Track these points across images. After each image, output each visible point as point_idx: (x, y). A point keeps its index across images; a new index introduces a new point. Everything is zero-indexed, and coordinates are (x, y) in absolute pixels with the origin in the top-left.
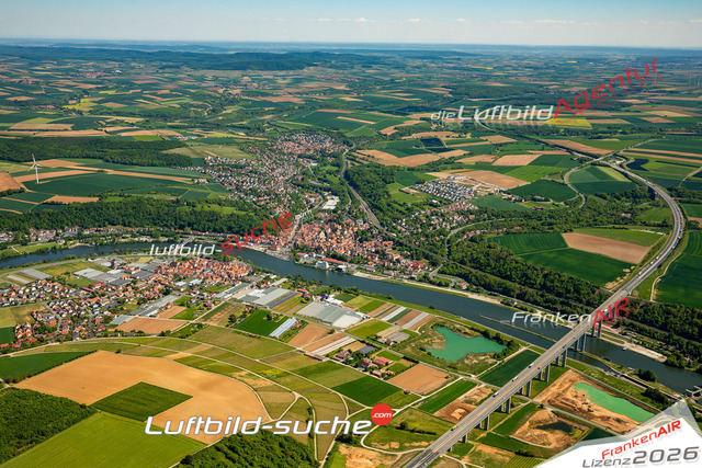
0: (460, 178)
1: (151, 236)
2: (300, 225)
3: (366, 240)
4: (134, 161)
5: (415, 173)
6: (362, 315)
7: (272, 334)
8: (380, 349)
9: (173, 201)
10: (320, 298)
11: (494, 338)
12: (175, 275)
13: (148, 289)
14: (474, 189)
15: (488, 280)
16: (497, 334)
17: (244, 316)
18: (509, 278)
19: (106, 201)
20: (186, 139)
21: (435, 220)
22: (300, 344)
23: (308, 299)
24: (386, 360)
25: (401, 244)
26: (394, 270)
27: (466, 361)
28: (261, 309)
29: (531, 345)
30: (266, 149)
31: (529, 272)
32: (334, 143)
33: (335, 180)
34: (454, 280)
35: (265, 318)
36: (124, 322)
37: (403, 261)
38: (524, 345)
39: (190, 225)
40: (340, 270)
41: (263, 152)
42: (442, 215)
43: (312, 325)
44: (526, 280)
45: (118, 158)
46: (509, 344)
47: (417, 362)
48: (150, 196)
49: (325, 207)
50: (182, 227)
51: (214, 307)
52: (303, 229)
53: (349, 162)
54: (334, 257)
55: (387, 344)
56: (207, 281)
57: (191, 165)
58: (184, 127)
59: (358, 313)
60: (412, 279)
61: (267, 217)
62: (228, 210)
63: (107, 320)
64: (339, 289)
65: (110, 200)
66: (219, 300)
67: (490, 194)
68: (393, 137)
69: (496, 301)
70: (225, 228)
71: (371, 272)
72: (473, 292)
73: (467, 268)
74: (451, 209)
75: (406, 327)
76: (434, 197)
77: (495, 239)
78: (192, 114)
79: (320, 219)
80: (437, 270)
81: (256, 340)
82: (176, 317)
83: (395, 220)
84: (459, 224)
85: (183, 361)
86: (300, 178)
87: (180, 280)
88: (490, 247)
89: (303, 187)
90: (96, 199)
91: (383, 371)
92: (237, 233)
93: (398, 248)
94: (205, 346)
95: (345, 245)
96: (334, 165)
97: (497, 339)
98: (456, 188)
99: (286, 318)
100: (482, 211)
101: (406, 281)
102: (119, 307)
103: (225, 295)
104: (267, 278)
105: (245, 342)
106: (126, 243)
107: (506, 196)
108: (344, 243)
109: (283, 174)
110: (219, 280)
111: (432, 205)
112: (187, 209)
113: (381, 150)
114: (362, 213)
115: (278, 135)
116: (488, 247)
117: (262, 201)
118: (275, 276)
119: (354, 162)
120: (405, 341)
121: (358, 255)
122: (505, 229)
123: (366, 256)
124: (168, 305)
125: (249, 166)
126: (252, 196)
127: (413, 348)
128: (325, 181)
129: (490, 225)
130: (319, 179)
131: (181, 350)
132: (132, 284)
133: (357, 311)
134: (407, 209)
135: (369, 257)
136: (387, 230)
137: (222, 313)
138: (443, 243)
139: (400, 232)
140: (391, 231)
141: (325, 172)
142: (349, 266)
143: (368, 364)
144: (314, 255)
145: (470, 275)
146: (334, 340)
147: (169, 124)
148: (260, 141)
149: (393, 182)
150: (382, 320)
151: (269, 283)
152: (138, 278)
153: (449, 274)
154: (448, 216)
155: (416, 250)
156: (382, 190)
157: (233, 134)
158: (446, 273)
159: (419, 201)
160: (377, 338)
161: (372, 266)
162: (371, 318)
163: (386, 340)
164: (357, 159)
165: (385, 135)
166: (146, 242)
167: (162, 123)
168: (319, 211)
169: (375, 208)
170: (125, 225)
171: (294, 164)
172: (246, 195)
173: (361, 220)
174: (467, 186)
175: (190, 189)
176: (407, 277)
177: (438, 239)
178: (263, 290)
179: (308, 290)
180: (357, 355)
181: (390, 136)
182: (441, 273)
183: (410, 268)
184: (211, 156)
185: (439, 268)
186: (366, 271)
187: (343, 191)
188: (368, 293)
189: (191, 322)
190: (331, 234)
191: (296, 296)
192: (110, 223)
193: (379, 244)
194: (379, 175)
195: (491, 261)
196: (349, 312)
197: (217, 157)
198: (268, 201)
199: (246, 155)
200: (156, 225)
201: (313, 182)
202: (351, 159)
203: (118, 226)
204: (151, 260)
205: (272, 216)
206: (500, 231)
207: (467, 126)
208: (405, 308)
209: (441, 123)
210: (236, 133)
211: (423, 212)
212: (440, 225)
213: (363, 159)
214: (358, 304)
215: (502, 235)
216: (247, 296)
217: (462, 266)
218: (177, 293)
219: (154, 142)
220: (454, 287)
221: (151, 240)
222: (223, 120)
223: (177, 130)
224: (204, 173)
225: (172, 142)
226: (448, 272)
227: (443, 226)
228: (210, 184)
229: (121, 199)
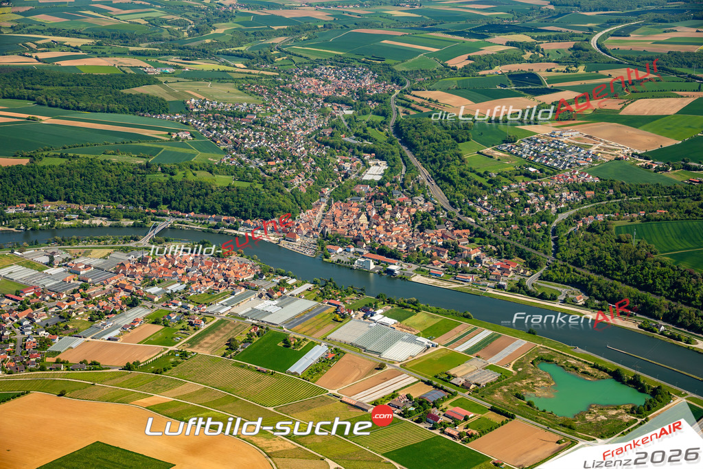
0: (571, 134)
1: (109, 217)
2: (329, 203)
3: (430, 227)
4: (82, 104)
5: (501, 127)
6: (426, 341)
7: (292, 369)
8: (454, 394)
9: (141, 167)
10: (361, 314)
11: (630, 382)
12: (146, 277)
13: (105, 298)
14: (593, 150)
15: (617, 292)
16: (635, 376)
17: (249, 340)
18: (651, 289)
19: (40, 164)
20: (158, 71)
21: (533, 199)
22: (333, 386)
23: (344, 317)
24: (464, 412)
25: (482, 235)
26: (473, 273)
27: (588, 417)
28: (273, 329)
29: (690, 395)
30: (277, 88)
31: (684, 280)
32: (378, 80)
33: (381, 136)
34: (564, 290)
35: (281, 344)
36: (70, 347)
37: (486, 260)
38: (680, 394)
39: (166, 201)
40: (391, 272)
41: (272, 94)
42: (544, 191)
43: (350, 356)
44: (678, 292)
45: (56, 99)
46: (655, 392)
47: (512, 417)
48: (107, 157)
49: (367, 177)
50: (154, 205)
51: (204, 326)
52: (334, 209)
53: (401, 109)
54: (382, 252)
55: (465, 387)
56: (194, 286)
57: (166, 111)
59: (420, 339)
60: (500, 287)
61: (281, 191)
62: (222, 180)
63: (44, 343)
64: (390, 302)
65: (46, 162)
66: (212, 316)
67: (618, 159)
68: (466, 70)
69: (630, 325)
70: (218, 207)
71: (437, 277)
72: (594, 309)
73: (585, 273)
74: (557, 181)
75: (493, 361)
76: (532, 163)
77: (628, 229)
78: (165, 35)
80: (537, 274)
81: (267, 378)
82: (147, 341)
83: (472, 197)
84: (571, 206)
85: (159, 409)
86: (328, 132)
87: (152, 285)
88: (619, 240)
89: (332, 146)
90: (25, 162)
91: (460, 429)
92: (236, 214)
93: (478, 240)
94: (192, 387)
95: (398, 234)
96: (378, 114)
97: (636, 383)
98: (565, 150)
99: (312, 345)
100: (606, 185)
101: (490, 291)
102: (62, 324)
103: (221, 309)
104: (282, 284)
105: (251, 380)
106: (71, 227)
107: (642, 162)
108: (396, 231)
109: (303, 127)
110: (211, 285)
111: (527, 175)
112: (162, 178)
113: (448, 90)
114: (421, 186)
115: (294, 68)
116: (617, 241)
117: (272, 166)
118: (294, 281)
119: (408, 110)
120: (492, 383)
121: (418, 249)
122: (642, 214)
123: (429, 252)
124: (135, 321)
125: (252, 113)
126: (257, 159)
127: (505, 394)
128: (365, 138)
129: (618, 206)
130: (356, 135)
131: (156, 391)
132: (81, 290)
133: (418, 335)
134: (490, 182)
135: (435, 254)
136: (461, 213)
137: (217, 336)
138: (546, 233)
139: (479, 216)
140: (466, 215)
141: (364, 124)
142: (405, 266)
143: (437, 418)
144: (352, 250)
145: (590, 283)
146: (386, 380)
147: (131, 49)
148: (267, 76)
149: (468, 140)
150: (456, 349)
151: (285, 291)
152: (90, 280)
153: (556, 281)
154: (553, 192)
155: (505, 244)
156: (452, 152)
157: (228, 65)
158: (551, 280)
159: (507, 169)
160: (449, 377)
161: (438, 268)
162: (440, 347)
163: (463, 381)
164: (413, 105)
165: (454, 68)
166: (101, 226)
167: (122, 48)
168: (358, 183)
169: (441, 179)
170: (69, 201)
171: (319, 111)
172: (249, 158)
173: (421, 197)
174: (582, 147)
175: (165, 148)
176: (492, 284)
177: (538, 226)
178: (276, 302)
179: (344, 303)
180: (421, 403)
181: (461, 70)
182: (544, 280)
183: (496, 272)
184: (195, 98)
185: (541, 271)
186: (430, 274)
187: (393, 153)
188: (434, 309)
189: (171, 348)
190: (376, 217)
191: (326, 312)
192: (46, 198)
193: (448, 233)
194: (446, 128)
195: (623, 262)
196: (405, 337)
197: (205, 100)
198: (282, 167)
199: (247, 97)
200: (115, 201)
201: (347, 139)
202: (403, 105)
203: (58, 203)
204: (109, 254)
205: (288, 190)
206: (635, 215)
207: (579, 54)
208: (490, 332)
209: (537, 50)
210: (232, 64)
211: (514, 186)
212: (542, 205)
213: (422, 105)
214: (419, 325)
215: (638, 222)
216: (253, 309)
217: (578, 269)
218: (149, 304)
219: (111, 76)
220: (564, 302)
221: (109, 223)
222: (212, 44)
223: (145, 58)
224: (186, 124)
225: (138, 76)
226: (555, 277)
227: (546, 208)
228: (196, 140)
229: (63, 161)
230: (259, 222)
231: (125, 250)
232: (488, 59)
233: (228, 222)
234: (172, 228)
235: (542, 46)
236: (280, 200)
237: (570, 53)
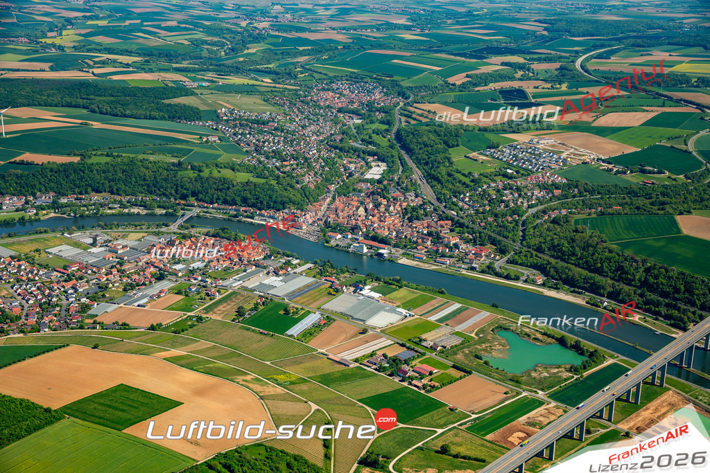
0: (546, 142)
1: (145, 207)
2: (334, 198)
3: (418, 219)
4: (128, 112)
5: (487, 135)
6: (404, 312)
7: (289, 332)
8: (423, 354)
9: (173, 164)
10: (352, 289)
11: (572, 347)
13: (135, 273)
14: (564, 156)
15: (570, 273)
16: (576, 342)
17: (255, 308)
18: (599, 271)
19: (90, 161)
20: (196, 85)
21: (508, 196)
22: (323, 345)
23: (337, 291)
24: (429, 368)
25: (461, 225)
26: (450, 257)
27: (534, 374)
28: (276, 300)
29: (621, 357)
30: (298, 100)
31: (626, 264)
32: (386, 94)
33: (383, 142)
34: (526, 272)
35: (282, 312)
36: (106, 311)
37: (463, 246)
38: (612, 357)
39: (194, 194)
40: (381, 255)
41: (292, 104)
42: (518, 189)
43: (339, 323)
44: (621, 274)
45: (107, 108)
46: (592, 355)
47: (470, 373)
48: (145, 156)
49: (368, 176)
50: (184, 197)
51: (218, 297)
52: (337, 202)
53: (403, 119)
54: (374, 238)
55: (433, 348)
56: (212, 264)
57: (200, 119)
58: (194, 71)
59: (399, 310)
61: (292, 187)
62: (242, 177)
63: (85, 308)
64: (378, 279)
65: (94, 160)
66: (226, 288)
67: (585, 163)
68: (463, 86)
69: (579, 301)
70: (238, 199)
71: (420, 259)
72: (551, 287)
74: (530, 181)
75: (459, 328)
76: (510, 166)
77: (585, 221)
78: (205, 54)
79: (360, 191)
80: (505, 259)
81: (268, 339)
82: (170, 308)
83: (456, 194)
84: (540, 202)
85: (175, 360)
86: (339, 138)
87: (178, 263)
88: (576, 231)
89: (341, 150)
90: (76, 159)
91: (425, 381)
92: (253, 206)
93: (457, 229)
94: (203, 344)
95: (389, 225)
96: (383, 123)
97: (577, 348)
98: (540, 155)
99: (309, 312)
100: (572, 184)
101: (464, 272)
102: (100, 293)
103: (234, 283)
104: (288, 263)
105: (256, 341)
106: (113, 215)
107: (605, 166)
108: (389, 221)
109: (317, 133)
110: (227, 264)
111: (505, 175)
112: (191, 174)
113: (446, 103)
114: (414, 184)
115: (314, 83)
116: (574, 231)
117: (287, 166)
118: (298, 261)
119: (410, 120)
120: (456, 346)
121: (406, 237)
122: (599, 209)
123: (415, 239)
124: (161, 292)
125: (273, 121)
126: (274, 160)
127: (466, 355)
128: (370, 143)
129: (581, 203)
130: (363, 140)
131: (173, 347)
132: (118, 266)
133: (398, 307)
134: (472, 181)
135: (420, 241)
136: (445, 207)
137: (229, 305)
138: (516, 225)
139: (461, 210)
140: (450, 209)
141: (370, 131)
142: (393, 250)
143: (406, 373)
144: (350, 236)
145: (548, 267)
146: (367, 342)
147: (175, 65)
148: (290, 90)
149: (458, 146)
150: (429, 319)
151: (289, 269)
152: (126, 258)
153: (521, 265)
154: (525, 190)
155: (480, 233)
156: (443, 155)
157: (257, 80)
158: (517, 264)
159: (489, 171)
160: (421, 341)
161: (422, 252)
162: (416, 317)
163: (432, 344)
164: (414, 116)
165: (454, 85)
166: (138, 214)
167: (166, 65)
168: (360, 181)
169: (431, 178)
170: (112, 193)
171: (332, 120)
172: (267, 158)
173: (412, 194)
174: (554, 152)
175: (196, 149)
176: (466, 267)
177: (510, 219)
178: (281, 278)
179: (339, 280)
180: (394, 361)
181: (459, 86)
182: (511, 263)
183: (471, 256)
184: (225, 107)
185: (509, 256)
186: (414, 257)
187: (392, 156)
188: (414, 286)
189: (189, 314)
190: (372, 210)
191: (323, 287)
192: (93, 190)
193: (433, 224)
194: (439, 136)
195: (577, 249)
196: (387, 308)
197: (234, 110)
198: (295, 166)
199: (270, 108)
200: (151, 194)
201: (354, 144)
202: (406, 116)
203: (103, 194)
204: (143, 237)
205: (299, 186)
206: (594, 210)
207: (564, 74)
208: (460, 305)
209: (528, 70)
210: (260, 79)
211: (493, 185)
212: (515, 201)
213: (422, 115)
214: (400, 299)
215: (594, 216)
216: (261, 284)
217: (539, 255)
218: (174, 278)
219: (154, 88)
220: (526, 281)
221: (145, 212)
222: (245, 61)
223: (185, 73)
224: (216, 129)
225: (177, 89)
226: (520, 261)
227: (519, 203)
228: (223, 143)
229: (108, 159)
230: (271, 212)
231: (157, 234)
232: (483, 77)
233: (246, 212)
234: (198, 216)
235: (532, 66)
236: (291, 194)
237: (557, 72)
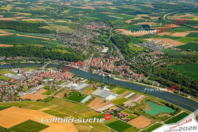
0: (157, 41)
1: (34, 61)
2: (93, 58)
3: (119, 65)
4: (28, 31)
5: (139, 39)
6: (117, 95)
7: (81, 102)
8: (124, 109)
9: (43, 48)
10: (100, 88)
11: (170, 107)
12: (43, 77)
13: (32, 82)
14: (163, 46)
15: (168, 83)
16: (172, 105)
17: (70, 94)
18: (177, 82)
19: (16, 46)
20: (48, 22)
21: (147, 58)
22: (93, 106)
23: (96, 88)
24: (127, 114)
25: (133, 67)
26: (130, 77)
27: (159, 116)
28: (77, 91)
29: (186, 110)
30: (80, 28)
31: (185, 80)
32: (107, 26)
33: (107, 41)
34: (154, 82)
35: (79, 95)
36: (23, 95)
37: (134, 74)
38: (183, 110)
39: (49, 57)
40: (109, 77)
41: (78, 29)
42: (150, 56)
43: (97, 99)
44: (184, 83)
45: (21, 29)
46: (177, 109)
47: (139, 115)
48: (34, 45)
49: (103, 51)
50: (46, 58)
51: (58, 90)
52: (94, 60)
53: (113, 34)
54: (106, 71)
55: (127, 107)
56: (56, 80)
57: (50, 33)
58: (48, 18)
59: (116, 94)
60: (137, 81)
61: (80, 55)
62: (64, 52)
63: (16, 94)
64: (108, 85)
65: (18, 46)
66: (60, 87)
67: (169, 48)
68: (130, 24)
69: (171, 92)
70: (63, 59)
71: (121, 78)
72: (162, 87)
73: (160, 78)
74: (153, 53)
75: (135, 101)
76: (147, 49)
77: (171, 66)
78: (51, 13)
79: (101, 56)
80: (147, 78)
81: (75, 104)
82: (43, 94)
83: (131, 57)
84: (157, 60)
85: (46, 111)
86: (93, 39)
87: (45, 79)
88: (169, 69)
89: (94, 43)
90: (12, 46)
91: (125, 118)
92: (68, 61)
93: (132, 69)
94: (55, 106)
95: (111, 67)
96: (106, 35)
97: (172, 107)
98: (156, 45)
99: (87, 95)
100: (166, 55)
101: (135, 82)
102: (21, 89)
103: (63, 86)
104: (80, 79)
105: (71, 105)
106: (24, 63)
107: (176, 49)
108: (110, 66)
109: (86, 38)
110: (61, 79)
111: (145, 52)
112: (48, 51)
113: (125, 29)
114: (117, 54)
115: (84, 22)
116: (168, 70)
117: (78, 48)
118: (83, 78)
119: (115, 34)
120: (134, 106)
121: (116, 71)
122: (175, 62)
123: (119, 72)
124: (40, 89)
125: (73, 34)
126: (74, 46)
127: (138, 109)
128: (103, 41)
129: (169, 60)
130: (101, 40)
131: (45, 107)
132: (26, 80)
133: (115, 93)
134: (136, 53)
135: (120, 72)
136: (128, 61)
137: (62, 93)
138: (150, 67)
139: (133, 62)
141: (103, 37)
142: (112, 75)
143: (119, 115)
144: (98, 71)
145: (161, 81)
146: (106, 105)
147: (41, 16)
148: (77, 24)
149: (130, 42)
150: (125, 97)
151: (80, 81)
152: (28, 77)
153: (152, 80)
154: (152, 56)
155: (139, 70)
156: (126, 45)
157: (67, 21)
158: (151, 80)
159: (140, 50)
160: (123, 105)
161: (121, 76)
162: (121, 97)
163: (127, 106)
164: (116, 33)
165: (127, 23)
166: (32, 63)
167: (39, 16)
168: (101, 53)
169: (123, 52)
170: (23, 56)
171: (91, 34)
172: (72, 46)
173: (117, 57)
174: (160, 45)
175: (49, 43)
176: (135, 80)
177: (148, 65)
178: (78, 84)
179: (96, 85)
180: (115, 111)
181: (129, 24)
182: (149, 79)
183: (137, 77)
184: (58, 30)
185: (148, 77)
186: (119, 77)
187: (110, 45)
188: (120, 87)
189: (49, 96)
190: (105, 62)
191: (91, 87)
192: (18, 55)
193: (124, 67)
194: (124, 39)
195: (170, 75)
196: (112, 94)
197: (60, 30)
198: (80, 48)
199: (72, 30)
200: (36, 57)
201: (98, 41)
202: (113, 33)
203: (21, 57)
204: (34, 71)
205: (82, 55)
206: (173, 63)
207: (160, 20)
208: (134, 93)
209: (149, 19)
210: (68, 21)
211: (142, 55)
212: (149, 60)
213: (118, 33)
214: (116, 91)
215: (174, 65)
216: (72, 86)
217: (158, 77)
218: (44, 84)
219: (36, 23)
220: (154, 85)
221: (34, 62)
222: (63, 15)
223: (45, 19)
224: (55, 36)
225: (43, 24)
226: (152, 79)
228: (58, 41)
229: (22, 46)
231: (38, 70)
232: (136, 21)
233: (66, 63)
234: (51, 64)
235: (150, 18)
236: (80, 57)
237: (158, 20)
